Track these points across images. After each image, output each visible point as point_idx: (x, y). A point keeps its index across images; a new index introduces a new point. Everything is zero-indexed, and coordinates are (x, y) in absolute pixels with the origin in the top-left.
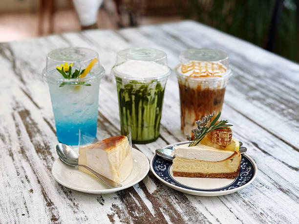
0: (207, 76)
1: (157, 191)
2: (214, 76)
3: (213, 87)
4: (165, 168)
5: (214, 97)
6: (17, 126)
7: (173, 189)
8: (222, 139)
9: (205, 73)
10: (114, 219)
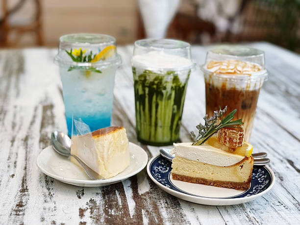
0: (235, 73)
1: (148, 193)
2: (242, 74)
3: (241, 86)
4: (167, 171)
5: (242, 99)
6: (34, 117)
7: (167, 193)
8: (230, 139)
9: (232, 69)
10: (85, 214)
